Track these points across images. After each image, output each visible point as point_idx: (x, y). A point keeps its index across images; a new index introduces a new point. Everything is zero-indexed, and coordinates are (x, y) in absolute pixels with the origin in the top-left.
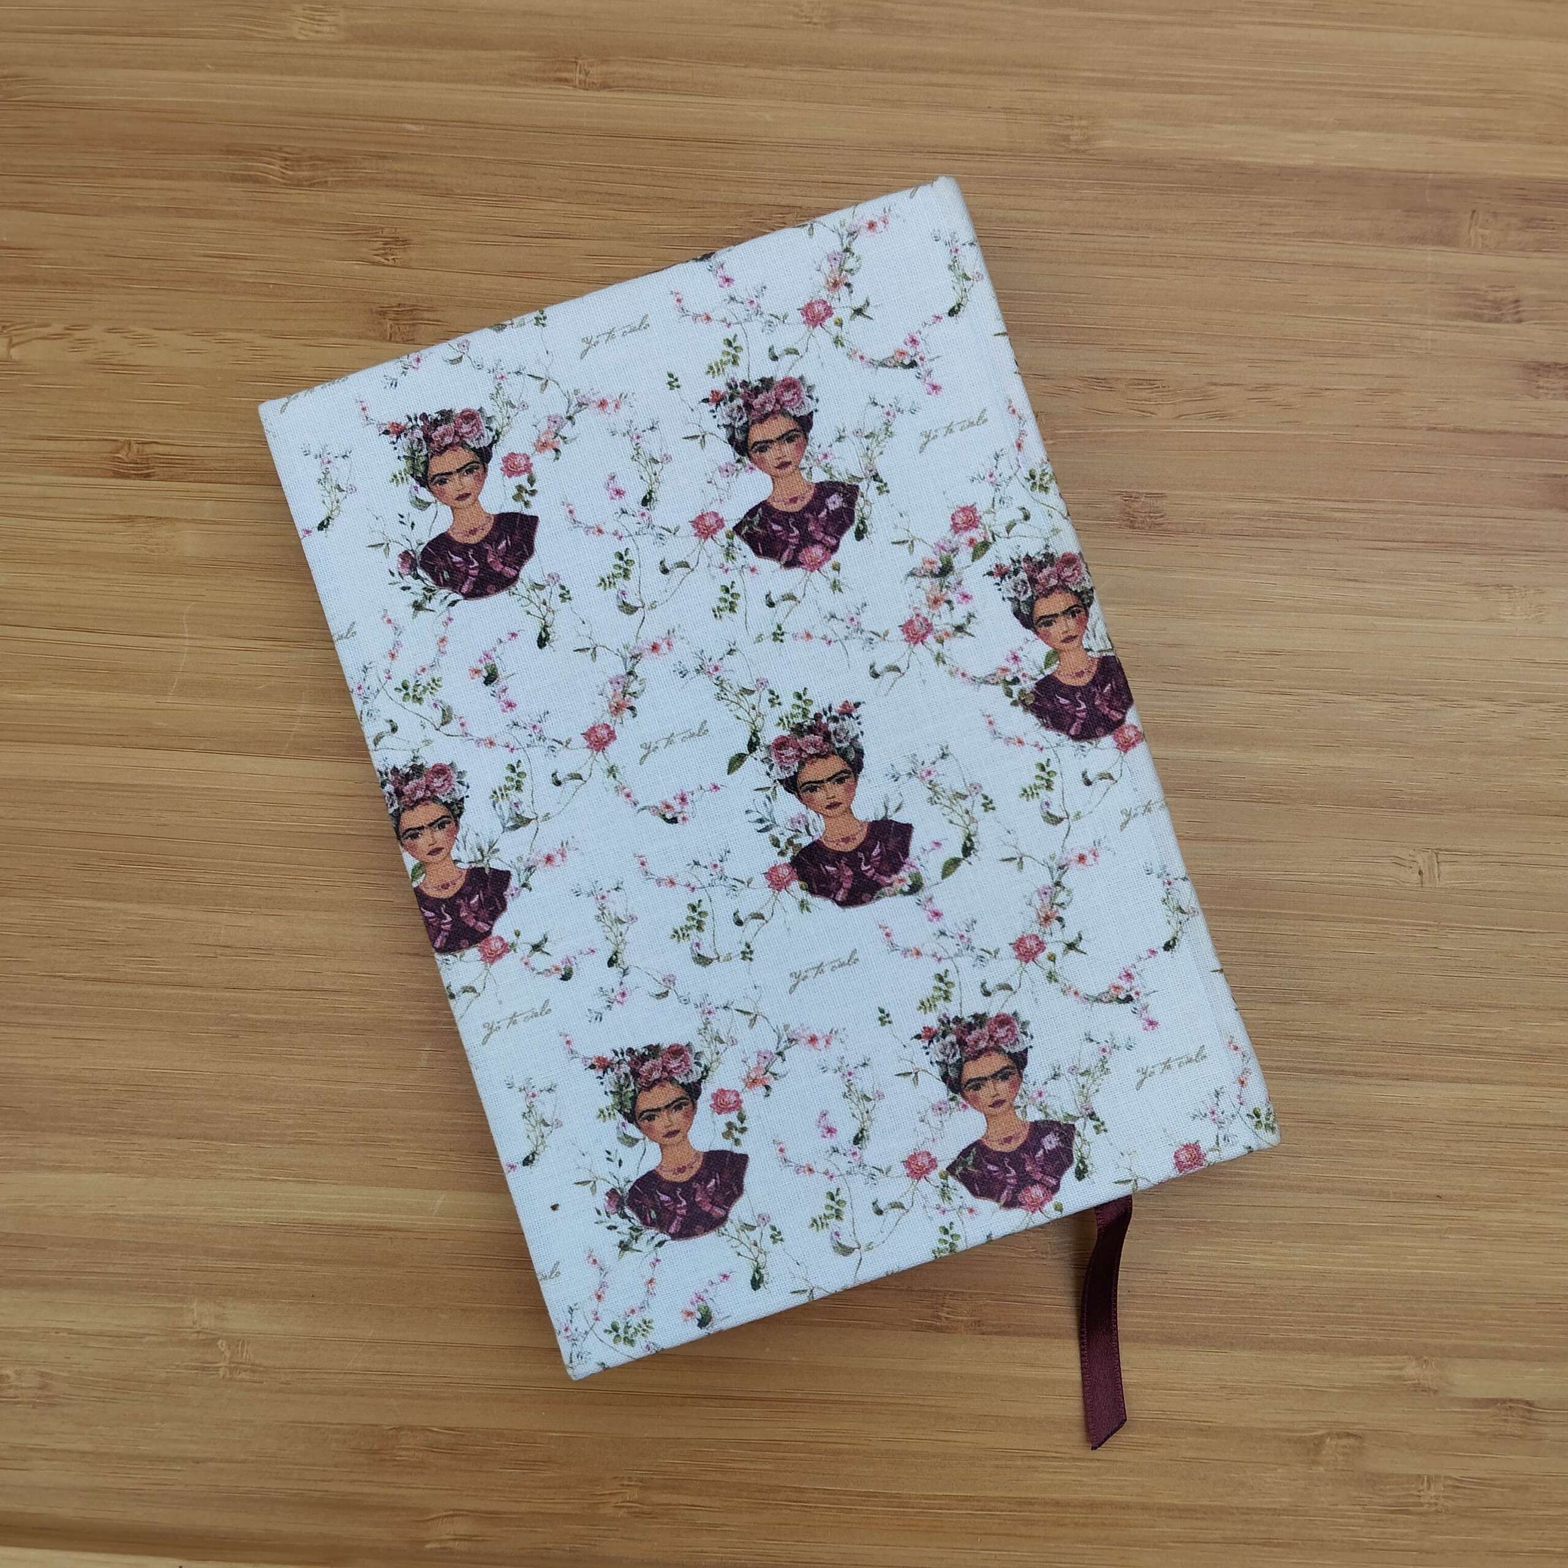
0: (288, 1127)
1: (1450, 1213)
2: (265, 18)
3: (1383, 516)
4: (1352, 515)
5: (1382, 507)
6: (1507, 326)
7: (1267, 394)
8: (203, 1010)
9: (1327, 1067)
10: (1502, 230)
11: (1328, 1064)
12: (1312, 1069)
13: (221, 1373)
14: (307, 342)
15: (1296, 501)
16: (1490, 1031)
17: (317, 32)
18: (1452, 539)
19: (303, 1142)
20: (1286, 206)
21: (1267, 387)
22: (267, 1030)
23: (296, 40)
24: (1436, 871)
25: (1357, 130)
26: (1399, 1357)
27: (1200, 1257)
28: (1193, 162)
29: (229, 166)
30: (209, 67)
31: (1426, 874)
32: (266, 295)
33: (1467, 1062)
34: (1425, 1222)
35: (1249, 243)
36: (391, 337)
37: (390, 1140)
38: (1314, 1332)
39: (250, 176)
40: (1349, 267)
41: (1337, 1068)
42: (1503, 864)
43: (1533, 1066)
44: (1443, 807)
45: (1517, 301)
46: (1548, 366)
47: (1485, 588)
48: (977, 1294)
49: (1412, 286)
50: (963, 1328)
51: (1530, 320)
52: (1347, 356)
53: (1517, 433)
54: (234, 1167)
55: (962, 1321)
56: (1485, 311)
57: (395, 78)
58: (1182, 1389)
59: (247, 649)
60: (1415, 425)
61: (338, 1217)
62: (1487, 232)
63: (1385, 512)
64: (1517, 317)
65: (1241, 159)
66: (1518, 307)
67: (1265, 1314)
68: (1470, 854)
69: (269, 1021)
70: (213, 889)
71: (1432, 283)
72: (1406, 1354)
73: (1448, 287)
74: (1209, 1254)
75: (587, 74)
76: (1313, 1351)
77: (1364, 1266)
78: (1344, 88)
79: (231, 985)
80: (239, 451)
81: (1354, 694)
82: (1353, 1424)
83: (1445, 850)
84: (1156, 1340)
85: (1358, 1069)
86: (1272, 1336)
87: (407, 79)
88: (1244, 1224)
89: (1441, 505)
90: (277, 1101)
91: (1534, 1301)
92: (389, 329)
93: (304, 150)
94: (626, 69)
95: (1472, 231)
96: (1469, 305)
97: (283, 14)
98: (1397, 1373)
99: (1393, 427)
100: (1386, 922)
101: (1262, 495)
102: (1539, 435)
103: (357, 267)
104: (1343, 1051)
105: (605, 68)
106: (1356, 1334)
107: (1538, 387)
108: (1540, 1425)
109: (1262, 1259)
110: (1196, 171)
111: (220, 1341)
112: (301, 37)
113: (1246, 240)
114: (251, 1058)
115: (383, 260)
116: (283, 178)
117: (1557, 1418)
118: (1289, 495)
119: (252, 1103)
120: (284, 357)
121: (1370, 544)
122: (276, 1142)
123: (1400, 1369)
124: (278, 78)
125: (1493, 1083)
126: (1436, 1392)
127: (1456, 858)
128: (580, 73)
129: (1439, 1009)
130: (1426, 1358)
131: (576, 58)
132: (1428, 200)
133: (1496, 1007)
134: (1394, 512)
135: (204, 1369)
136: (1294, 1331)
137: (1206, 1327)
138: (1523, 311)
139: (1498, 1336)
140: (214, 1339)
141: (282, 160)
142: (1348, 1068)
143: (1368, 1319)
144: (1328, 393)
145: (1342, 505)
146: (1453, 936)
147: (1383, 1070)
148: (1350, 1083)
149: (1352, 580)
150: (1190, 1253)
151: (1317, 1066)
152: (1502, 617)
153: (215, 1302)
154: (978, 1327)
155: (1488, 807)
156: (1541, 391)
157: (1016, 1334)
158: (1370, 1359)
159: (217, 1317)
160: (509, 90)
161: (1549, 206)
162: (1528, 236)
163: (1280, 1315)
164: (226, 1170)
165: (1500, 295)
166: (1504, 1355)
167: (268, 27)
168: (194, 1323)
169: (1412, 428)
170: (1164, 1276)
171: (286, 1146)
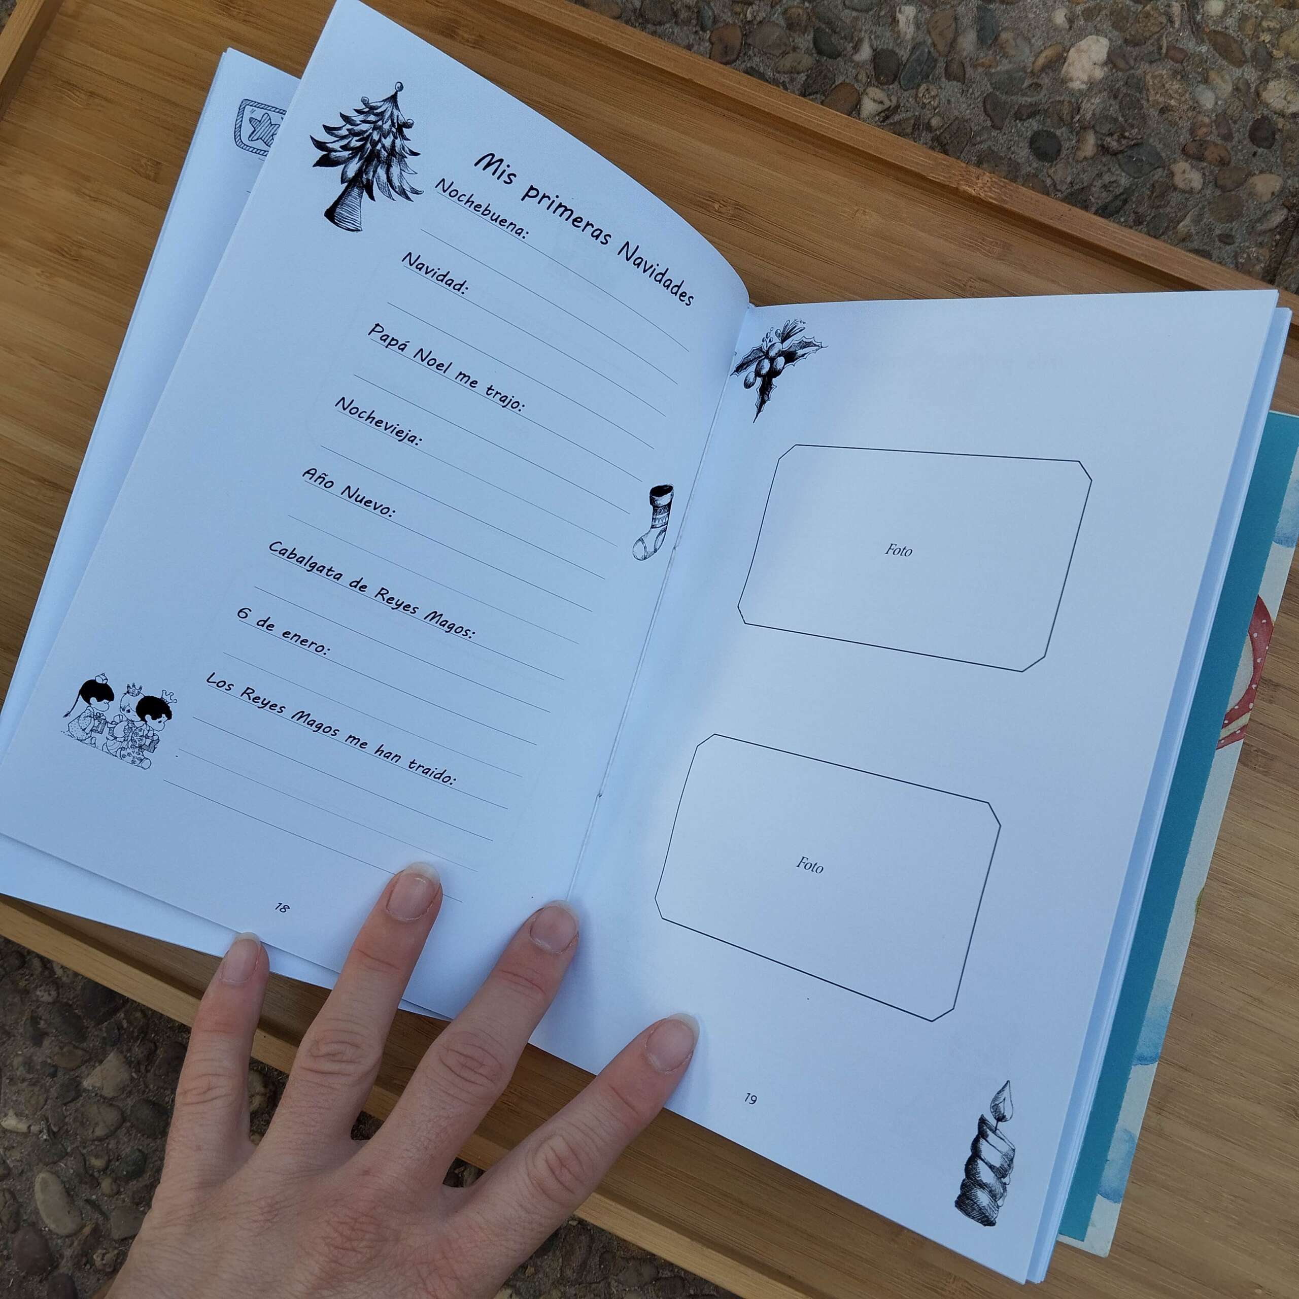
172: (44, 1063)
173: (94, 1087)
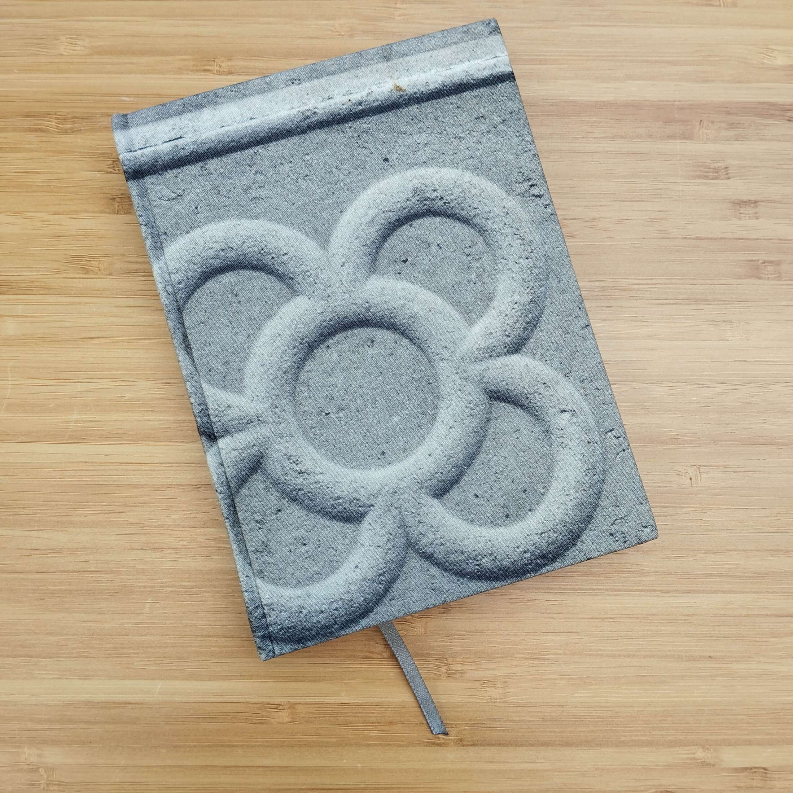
0: (74, 648)
1: (718, 665)
2: (46, 44)
3: (660, 286)
4: (643, 286)
5: (659, 281)
6: (723, 181)
7: (595, 223)
8: (25, 585)
9: (646, 588)
10: (717, 130)
11: (646, 586)
12: (637, 590)
13: (42, 786)
14: (72, 216)
15: (613, 280)
16: (732, 564)
17: (74, 50)
18: (699, 297)
19: (82, 657)
20: (600, 122)
21: (594, 219)
22: (60, 595)
23: (62, 55)
24: (699, 477)
25: (637, 80)
26: (693, 747)
27: (581, 697)
28: (548, 101)
29: (28, 123)
30: (16, 71)
31: (694, 480)
32: (49, 192)
33: (721, 582)
34: (704, 671)
35: (581, 143)
36: (118, 212)
37: (130, 654)
38: (646, 735)
39: (39, 128)
40: (635, 153)
41: (652, 588)
42: (735, 472)
43: (757, 582)
44: (701, 442)
45: (727, 168)
46: (745, 202)
47: (717, 323)
48: (458, 724)
49: (670, 162)
50: (452, 743)
51: (734, 177)
52: (636, 201)
53: (730, 239)
54: (44, 672)
55: (452, 739)
56: (710, 174)
57: (117, 73)
58: (574, 771)
59: (43, 385)
60: (675, 236)
61: (102, 698)
62: (709, 131)
63: (661, 284)
64: (727, 176)
65: (575, 98)
66: (727, 171)
67: (618, 727)
68: (717, 467)
69: (61, 590)
70: (29, 518)
71: (680, 160)
72: (696, 745)
73: (691, 162)
74: (586, 695)
75: (220, 66)
76: (646, 746)
77: (671, 697)
78: (627, 58)
79: (40, 571)
80: (36, 277)
81: (650, 383)
82: (669, 785)
83: (704, 466)
84: (559, 745)
85: (663, 588)
86: (623, 739)
87: (122, 73)
88: (604, 677)
89: (691, 279)
90: (67, 634)
91: (765, 712)
92: (117, 207)
93: (68, 113)
94: (242, 63)
95: (700, 131)
96: (701, 171)
97: (55, 42)
98: (692, 756)
99: (663, 238)
100: (672, 507)
101: (595, 277)
102: (743, 239)
103: (98, 175)
104: (653, 579)
105: (230, 63)
106: (669, 735)
107: (741, 214)
108: (771, 780)
109: (615, 697)
110: (551, 106)
111: (40, 770)
112: (65, 53)
113: (579, 141)
114: (53, 611)
115: (112, 171)
116: (57, 129)
117: (781, 776)
118: (609, 277)
119: (53, 636)
120: (60, 225)
121: (654, 302)
122: (67, 657)
123: (694, 753)
124: (53, 76)
125: (736, 592)
126: (714, 765)
127: (709, 470)
128: (217, 66)
129: (705, 553)
130: (708, 747)
131: (214, 58)
132: (677, 116)
133: (735, 551)
134: (665, 284)
135: (33, 785)
136: (635, 736)
137: (586, 736)
138: (730, 173)
139: (746, 732)
140: (37, 768)
141: (56, 119)
142: (656, 588)
143: (675, 727)
144: (627, 221)
145: (638, 281)
146: (710, 513)
147: (676, 588)
148: (658, 596)
149: (645, 321)
150: (576, 695)
151: (640, 588)
152: (727, 338)
153: (37, 747)
154: (460, 742)
155: (726, 441)
156: (742, 215)
157: (481, 745)
158: (677, 749)
159: (39, 756)
160: (178, 77)
161: (741, 116)
162: (732, 133)
163: (627, 727)
164: (39, 674)
165: (716, 165)
166: (749, 743)
167: (47, 49)
168: (26, 759)
169: (674, 238)
170: (562, 709)
171: (73, 659)
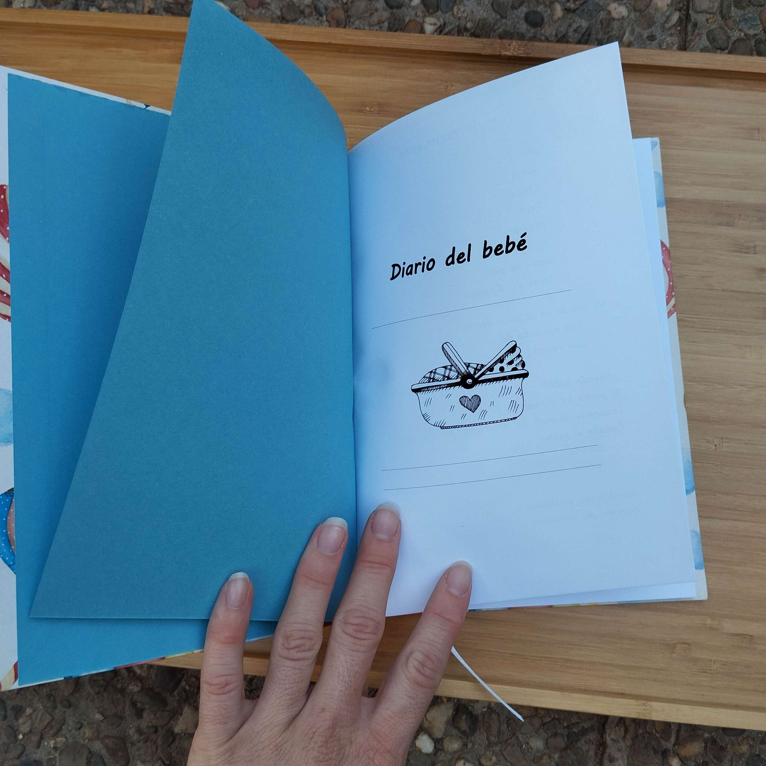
172: (148, 727)
173: (182, 730)
